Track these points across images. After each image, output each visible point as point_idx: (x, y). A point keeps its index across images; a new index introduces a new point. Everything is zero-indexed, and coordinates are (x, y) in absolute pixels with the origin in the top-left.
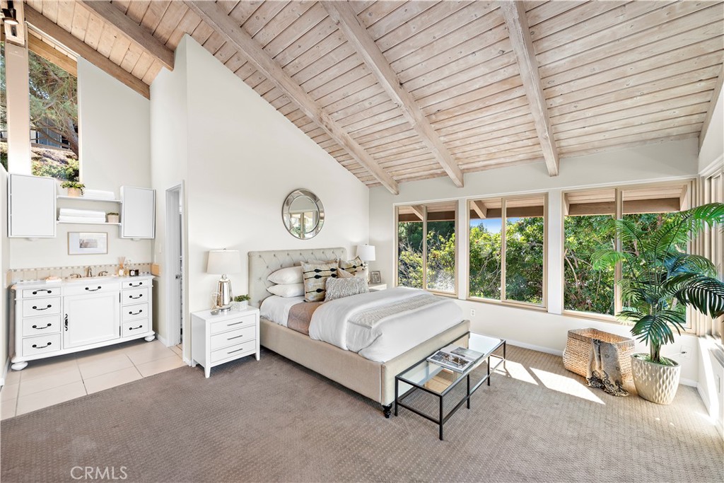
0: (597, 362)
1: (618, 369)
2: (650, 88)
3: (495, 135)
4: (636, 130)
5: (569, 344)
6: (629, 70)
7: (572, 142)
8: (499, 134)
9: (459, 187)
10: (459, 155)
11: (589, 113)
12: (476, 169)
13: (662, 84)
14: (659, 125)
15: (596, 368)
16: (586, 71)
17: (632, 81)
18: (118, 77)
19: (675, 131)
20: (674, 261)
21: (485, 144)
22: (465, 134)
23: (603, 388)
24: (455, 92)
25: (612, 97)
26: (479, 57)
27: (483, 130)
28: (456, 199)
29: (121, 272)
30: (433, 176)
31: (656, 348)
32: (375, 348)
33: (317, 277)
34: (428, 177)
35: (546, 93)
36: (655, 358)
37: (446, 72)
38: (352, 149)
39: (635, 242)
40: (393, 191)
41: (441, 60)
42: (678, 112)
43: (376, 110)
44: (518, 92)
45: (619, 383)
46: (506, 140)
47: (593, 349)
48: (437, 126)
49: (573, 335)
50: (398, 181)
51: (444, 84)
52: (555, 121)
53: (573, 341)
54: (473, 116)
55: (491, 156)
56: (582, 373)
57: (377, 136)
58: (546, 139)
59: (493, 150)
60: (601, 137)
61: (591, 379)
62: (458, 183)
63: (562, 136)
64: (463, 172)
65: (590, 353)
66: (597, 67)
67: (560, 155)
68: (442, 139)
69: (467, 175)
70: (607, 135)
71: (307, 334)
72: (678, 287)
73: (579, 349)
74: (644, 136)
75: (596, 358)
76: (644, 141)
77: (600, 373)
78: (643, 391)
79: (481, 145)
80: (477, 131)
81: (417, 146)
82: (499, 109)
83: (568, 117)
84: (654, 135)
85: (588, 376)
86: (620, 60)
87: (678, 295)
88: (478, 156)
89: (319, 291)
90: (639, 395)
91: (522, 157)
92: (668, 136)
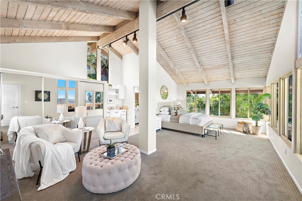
0: (244, 128)
1: (249, 129)
2: (255, 68)
3: (220, 74)
4: (253, 75)
5: (238, 125)
6: (251, 65)
7: (238, 77)
8: (221, 74)
9: (207, 85)
10: (208, 78)
11: (243, 71)
12: (212, 81)
13: (258, 68)
14: (258, 75)
15: (244, 129)
16: (243, 64)
17: (252, 67)
18: (116, 54)
19: (261, 76)
20: (261, 105)
21: (216, 76)
22: (212, 73)
23: (246, 133)
24: (212, 65)
25: (248, 69)
26: (220, 60)
27: (217, 73)
28: (206, 89)
29: (118, 108)
30: (199, 82)
31: (257, 123)
32: (200, 123)
33: (175, 109)
34: (197, 82)
35: (234, 67)
36: (257, 126)
37: (211, 61)
38: (179, 75)
39: (252, 101)
40: (186, 86)
41: (211, 59)
42: (261, 73)
43: (189, 67)
44: (228, 66)
45: (249, 132)
46: (222, 75)
47: (244, 125)
48: (205, 71)
49: (239, 123)
50: (187, 83)
51: (210, 63)
52: (235, 72)
53: (239, 124)
54: (215, 70)
55: (217, 78)
56: (241, 131)
57: (187, 72)
58: (233, 76)
59: (218, 77)
60: (245, 76)
61: (243, 132)
62: (207, 84)
63: (236, 75)
64: (208, 81)
65: (243, 126)
66: (245, 64)
67: (235, 79)
68: (205, 74)
69: (209, 82)
70: (246, 76)
71: (178, 122)
72: (261, 110)
73: (240, 126)
74: (255, 77)
75: (244, 127)
76: (255, 78)
77: (245, 130)
78: (254, 133)
79: (215, 76)
80: (215, 73)
81: (197, 75)
82: (222, 69)
83: (238, 72)
84: (257, 77)
85: (242, 131)
86: (250, 63)
87: (261, 112)
88: (214, 78)
89: (175, 113)
90: (254, 134)
91: (225, 79)
92: (260, 77)
